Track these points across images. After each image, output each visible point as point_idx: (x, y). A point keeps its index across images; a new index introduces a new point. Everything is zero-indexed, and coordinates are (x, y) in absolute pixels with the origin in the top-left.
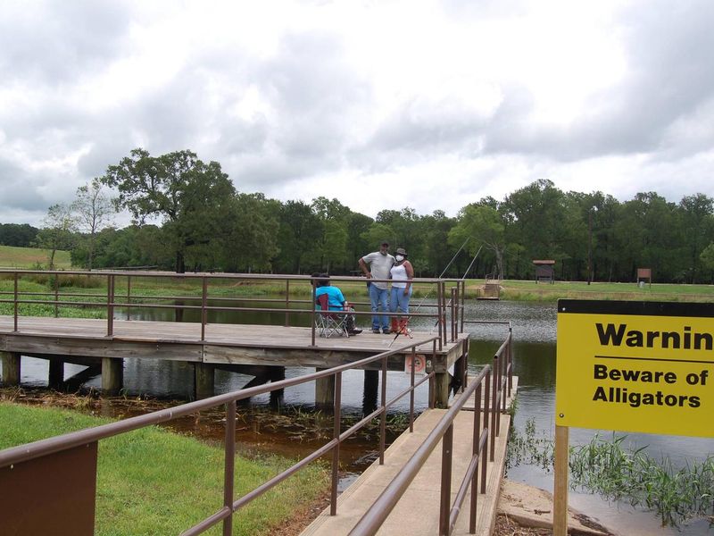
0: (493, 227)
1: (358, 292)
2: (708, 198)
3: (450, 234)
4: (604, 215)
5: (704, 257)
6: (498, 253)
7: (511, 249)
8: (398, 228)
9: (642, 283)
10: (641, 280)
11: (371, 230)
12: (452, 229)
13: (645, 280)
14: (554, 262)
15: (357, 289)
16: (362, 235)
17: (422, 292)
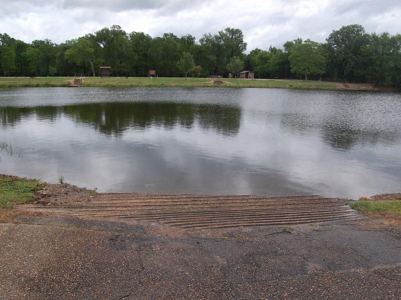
0: (88, 50)
1: (5, 85)
2: (193, 37)
3: (66, 53)
4: (144, 44)
5: (178, 65)
6: (91, 63)
7: (99, 61)
8: (43, 50)
9: (151, 77)
10: (151, 75)
11: (27, 51)
12: (67, 50)
13: (153, 76)
14: (110, 67)
15: (5, 84)
16: (22, 54)
17: (40, 84)
